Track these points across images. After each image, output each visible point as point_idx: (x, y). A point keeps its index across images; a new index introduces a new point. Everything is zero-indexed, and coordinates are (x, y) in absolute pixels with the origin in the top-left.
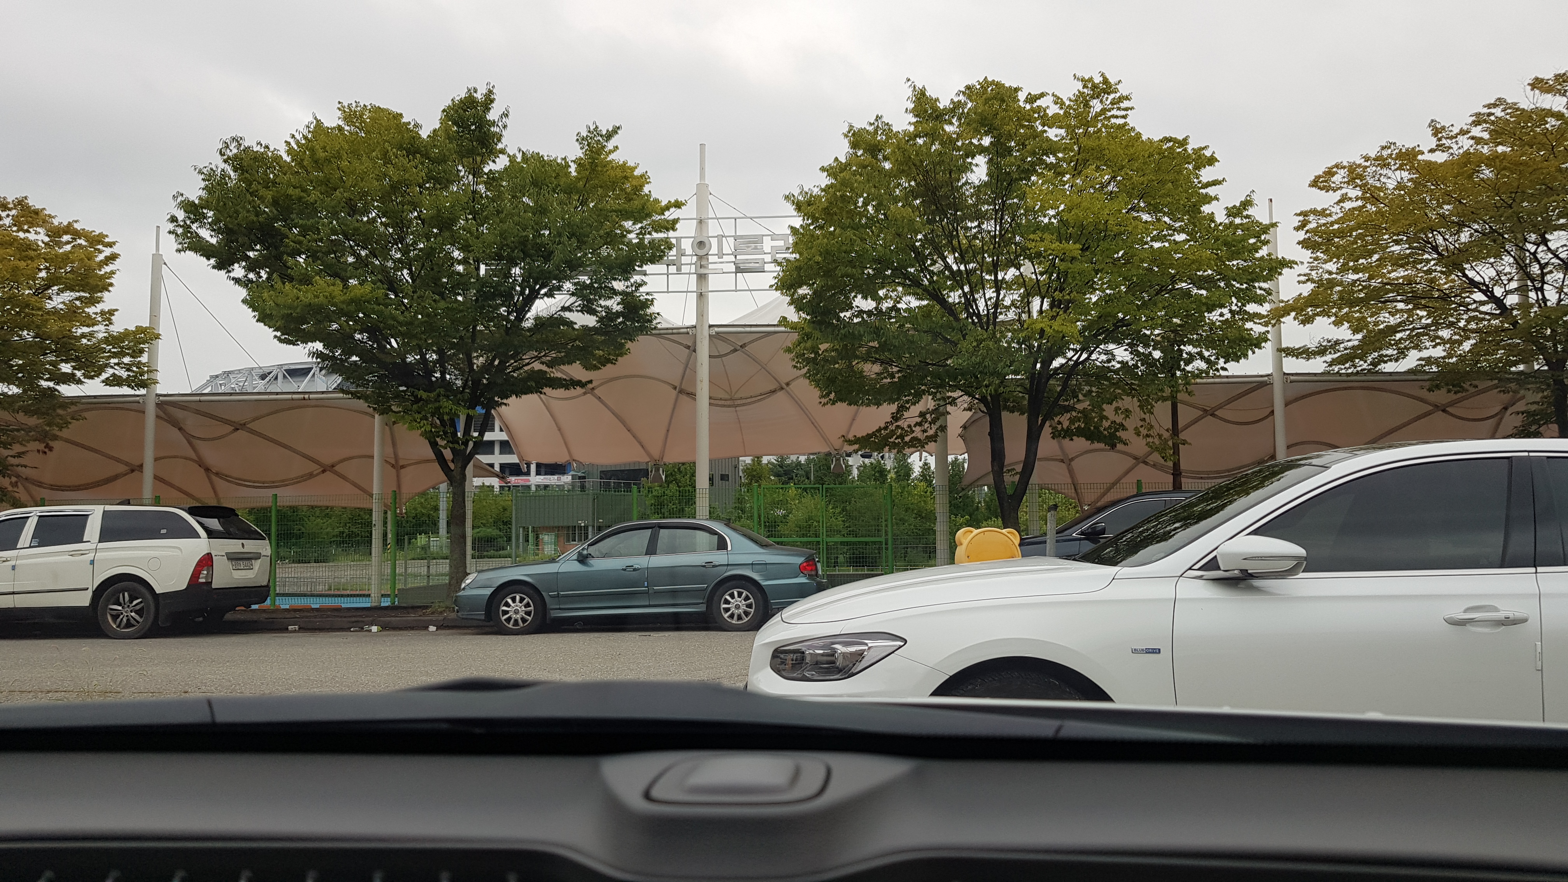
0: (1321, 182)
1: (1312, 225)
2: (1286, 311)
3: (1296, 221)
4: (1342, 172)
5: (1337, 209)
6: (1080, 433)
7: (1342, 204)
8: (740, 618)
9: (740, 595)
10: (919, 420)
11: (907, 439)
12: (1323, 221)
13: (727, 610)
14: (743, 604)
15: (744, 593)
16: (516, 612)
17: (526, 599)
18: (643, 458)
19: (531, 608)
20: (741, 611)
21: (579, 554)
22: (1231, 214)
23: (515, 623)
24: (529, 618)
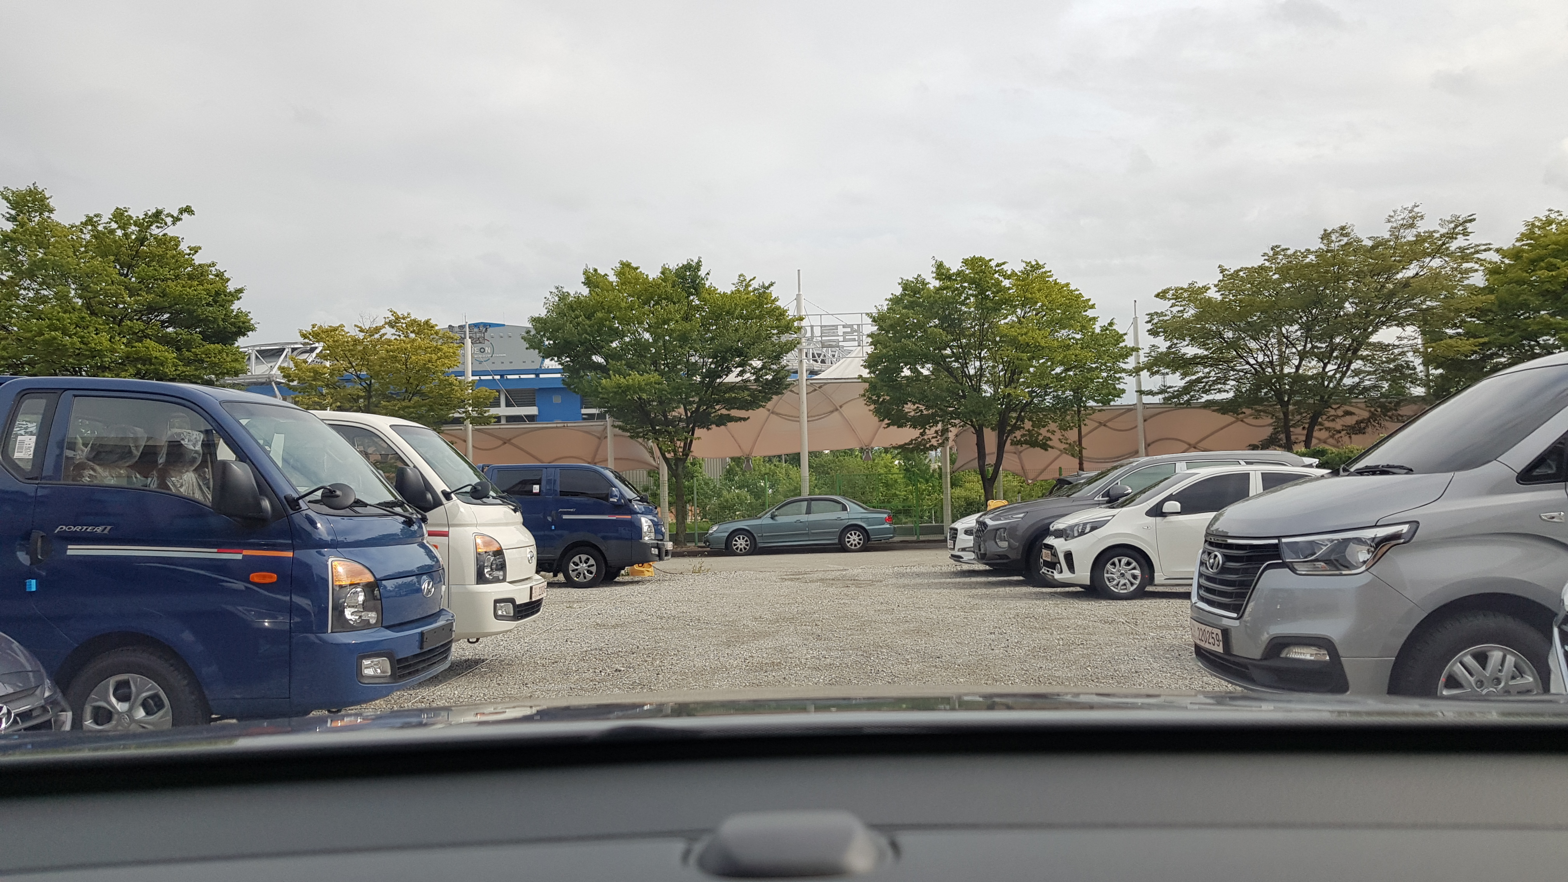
0: (1162, 295)
1: (1155, 321)
2: (1142, 369)
3: (1147, 318)
4: (1171, 292)
5: (1168, 313)
6: (1026, 442)
7: (1171, 309)
8: (855, 545)
9: (855, 534)
10: (935, 435)
11: (928, 446)
12: (1161, 318)
13: (849, 542)
14: (857, 538)
15: (858, 533)
16: (741, 544)
17: (746, 538)
18: (737, 454)
19: (749, 542)
20: (856, 542)
21: (772, 514)
22: (1104, 329)
23: (741, 550)
24: (748, 548)
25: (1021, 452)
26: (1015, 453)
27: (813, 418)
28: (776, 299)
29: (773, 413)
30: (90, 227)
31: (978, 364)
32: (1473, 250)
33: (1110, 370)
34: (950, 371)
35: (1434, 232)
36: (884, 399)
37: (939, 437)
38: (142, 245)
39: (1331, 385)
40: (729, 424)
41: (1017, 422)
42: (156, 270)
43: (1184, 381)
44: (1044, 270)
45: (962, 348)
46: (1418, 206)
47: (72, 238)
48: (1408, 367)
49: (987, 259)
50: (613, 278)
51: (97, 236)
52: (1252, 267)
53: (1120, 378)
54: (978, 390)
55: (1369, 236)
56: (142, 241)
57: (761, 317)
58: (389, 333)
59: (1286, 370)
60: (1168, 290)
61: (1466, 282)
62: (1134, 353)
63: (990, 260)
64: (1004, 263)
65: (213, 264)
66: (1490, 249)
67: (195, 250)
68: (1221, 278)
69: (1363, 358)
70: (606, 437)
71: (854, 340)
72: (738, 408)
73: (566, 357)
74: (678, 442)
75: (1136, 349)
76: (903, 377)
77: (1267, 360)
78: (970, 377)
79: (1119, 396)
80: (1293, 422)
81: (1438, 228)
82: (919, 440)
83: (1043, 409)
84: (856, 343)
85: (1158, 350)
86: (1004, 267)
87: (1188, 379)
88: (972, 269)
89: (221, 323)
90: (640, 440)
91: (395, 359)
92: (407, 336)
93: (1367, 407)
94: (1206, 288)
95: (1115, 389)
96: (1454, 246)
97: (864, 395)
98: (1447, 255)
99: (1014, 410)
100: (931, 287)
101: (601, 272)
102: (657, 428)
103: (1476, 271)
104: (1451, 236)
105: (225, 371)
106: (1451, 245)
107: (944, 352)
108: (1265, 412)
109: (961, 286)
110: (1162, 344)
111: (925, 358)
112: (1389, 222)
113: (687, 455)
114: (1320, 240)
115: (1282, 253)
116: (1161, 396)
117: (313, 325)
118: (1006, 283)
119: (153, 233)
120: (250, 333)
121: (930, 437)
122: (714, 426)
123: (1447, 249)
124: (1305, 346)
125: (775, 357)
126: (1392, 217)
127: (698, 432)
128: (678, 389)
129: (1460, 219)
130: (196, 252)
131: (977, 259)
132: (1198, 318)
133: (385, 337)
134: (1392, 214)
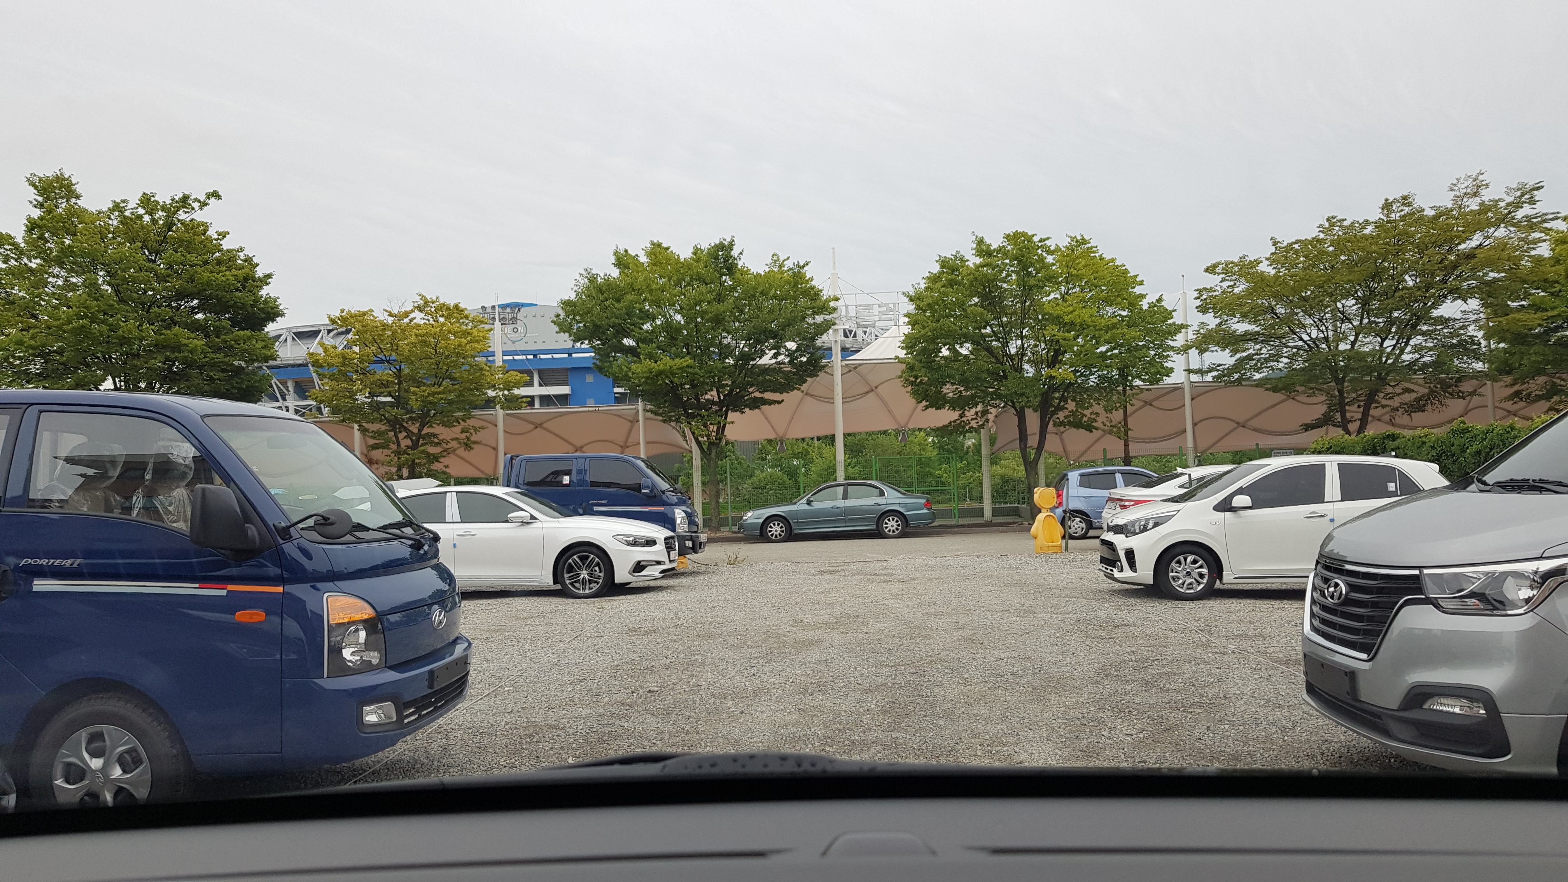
0: (1211, 270)
1: (1204, 297)
2: (1191, 348)
3: (1196, 294)
4: (1221, 266)
5: (1218, 288)
6: (1069, 423)
7: (1221, 284)
8: (894, 531)
9: (893, 519)
10: (974, 416)
11: (967, 428)
12: (1210, 294)
13: (886, 528)
14: (895, 524)
15: (896, 519)
16: (776, 531)
17: (781, 524)
18: (772, 436)
19: (784, 529)
20: (894, 528)
21: (807, 500)
22: (1152, 305)
23: (776, 536)
24: (783, 534)
25: (1063, 432)
26: (1056, 434)
27: (848, 400)
28: (811, 279)
29: (806, 394)
30: (117, 213)
31: (1019, 342)
32: (1540, 219)
33: (1158, 349)
34: (989, 350)
35: (1500, 200)
36: (921, 380)
37: (979, 419)
38: (170, 230)
39: (1390, 361)
40: (762, 407)
41: (1060, 403)
42: (183, 255)
43: (1234, 359)
44: (1090, 245)
45: (1002, 327)
46: (1483, 174)
47: (100, 224)
48: (1473, 343)
49: (1030, 234)
50: (643, 259)
51: (124, 221)
52: (1306, 239)
53: (1168, 356)
54: (1020, 370)
55: (1431, 206)
56: (169, 226)
57: (795, 298)
58: (419, 318)
59: (1342, 347)
60: (1219, 263)
61: (1533, 253)
62: (1183, 330)
63: (1033, 236)
64: (1048, 238)
65: (241, 249)
66: (1557, 218)
67: (224, 235)
68: (1273, 251)
69: (1423, 334)
70: (638, 421)
71: (891, 319)
72: (772, 391)
73: (597, 340)
74: (711, 427)
75: (1185, 326)
76: (942, 357)
77: (1322, 335)
78: (1011, 357)
79: (1167, 376)
80: (1349, 400)
81: (1504, 196)
82: (958, 422)
83: (1087, 389)
84: (892, 323)
85: (1208, 327)
86: (1048, 243)
87: (1238, 356)
88: (1015, 245)
89: (250, 309)
90: (673, 424)
91: (424, 343)
92: (436, 321)
93: (1426, 383)
94: (1258, 262)
95: (1163, 368)
96: (1520, 214)
97: (900, 377)
98: (1513, 225)
99: (1056, 390)
100: (970, 264)
101: (632, 253)
102: (690, 411)
103: (1545, 241)
104: (1517, 205)
105: (255, 358)
106: (1517, 213)
107: (983, 331)
108: (1320, 390)
109: (1003, 263)
110: (1211, 321)
111: (965, 338)
112: (1452, 190)
113: (720, 439)
114: (1380, 210)
115: (1338, 224)
116: (1210, 375)
117: (341, 310)
118: (1050, 259)
119: (180, 218)
120: (279, 319)
121: (970, 418)
122: (747, 410)
123: (1513, 218)
124: (1361, 323)
125: (810, 338)
126: (1455, 185)
127: (732, 416)
128: (711, 373)
129: (1527, 186)
130: (225, 237)
131: (1020, 233)
132: (1249, 293)
133: (415, 321)
134: (1455, 182)
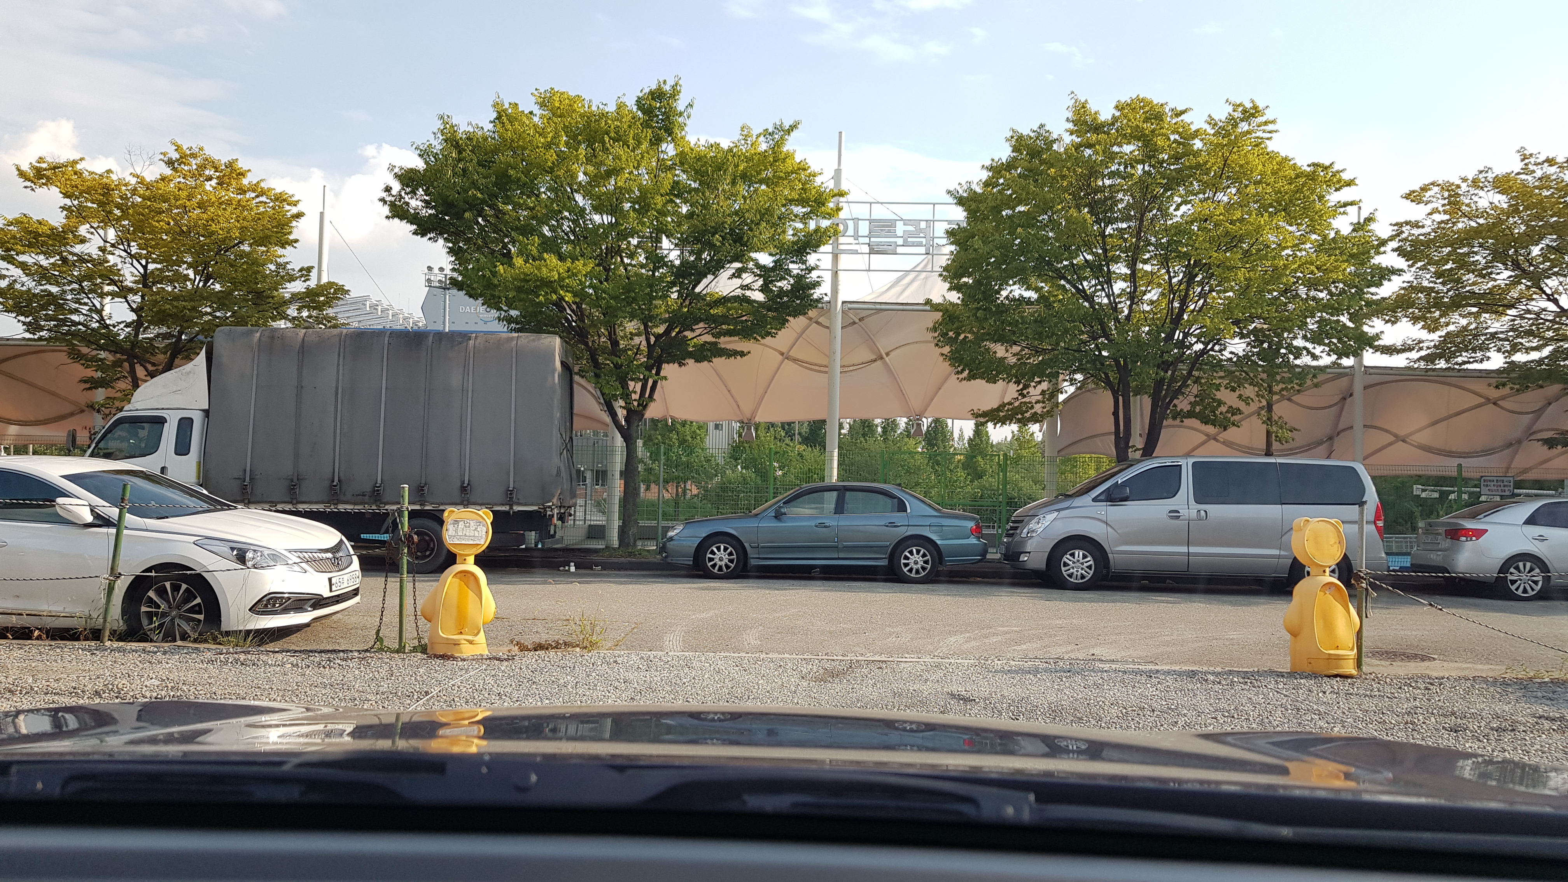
0: (1415, 196)
5: (1428, 222)
8: (917, 572)
9: (918, 552)
13: (906, 565)
14: (920, 560)
15: (923, 551)
16: (721, 559)
17: (730, 549)
19: (735, 556)
20: (919, 566)
21: (776, 512)
22: (1356, 227)
23: (720, 568)
24: (732, 566)
29: (787, 358)
36: (965, 337)
44: (1257, 122)
60: (1428, 186)
68: (1516, 169)
71: (919, 245)
97: (933, 331)
100: (1062, 144)
101: (521, 106)
113: (646, 406)
117: (38, 157)
125: (798, 251)
127: (666, 371)
131: (1140, 101)
